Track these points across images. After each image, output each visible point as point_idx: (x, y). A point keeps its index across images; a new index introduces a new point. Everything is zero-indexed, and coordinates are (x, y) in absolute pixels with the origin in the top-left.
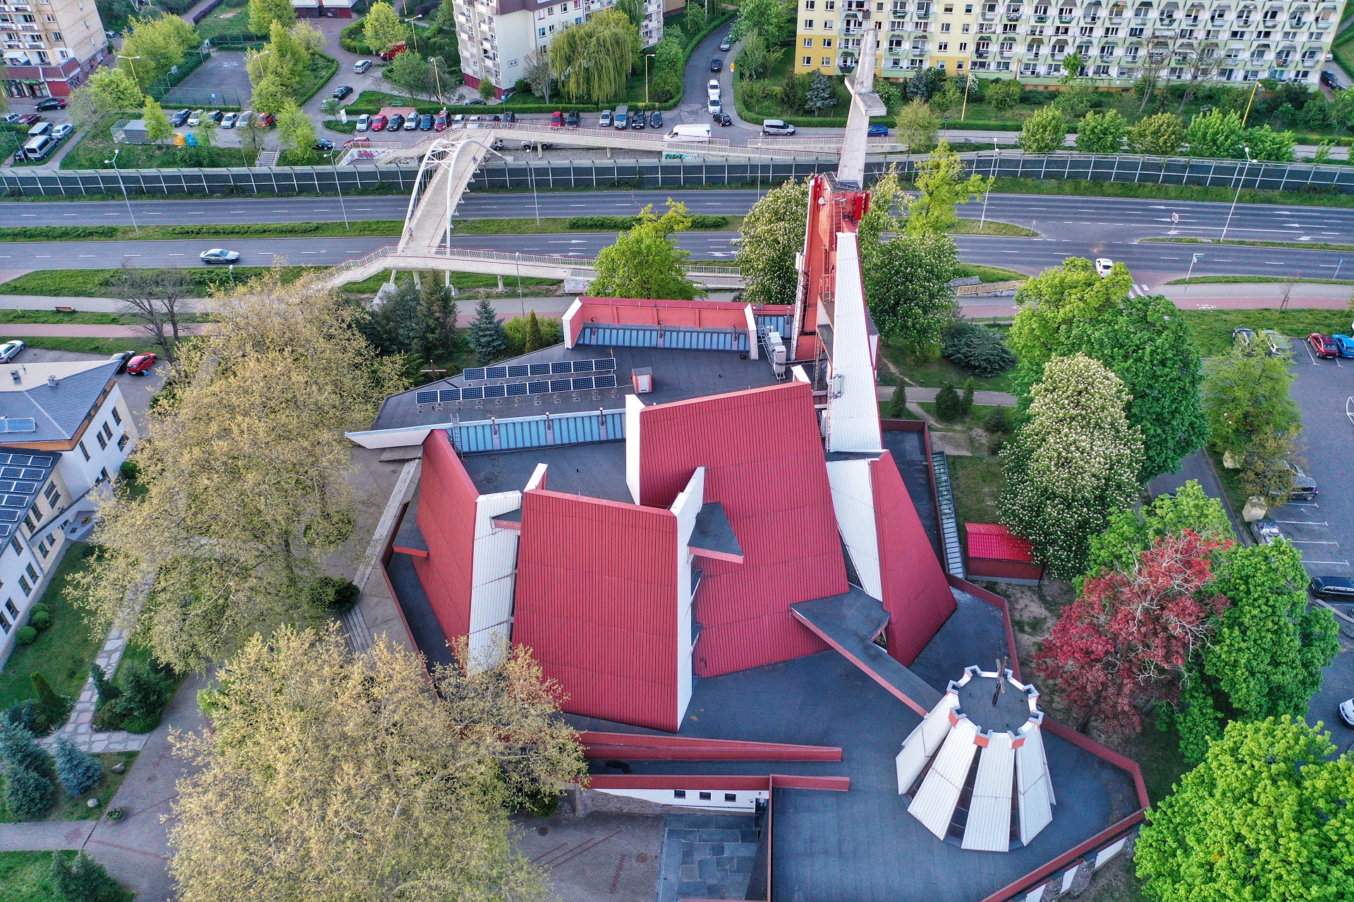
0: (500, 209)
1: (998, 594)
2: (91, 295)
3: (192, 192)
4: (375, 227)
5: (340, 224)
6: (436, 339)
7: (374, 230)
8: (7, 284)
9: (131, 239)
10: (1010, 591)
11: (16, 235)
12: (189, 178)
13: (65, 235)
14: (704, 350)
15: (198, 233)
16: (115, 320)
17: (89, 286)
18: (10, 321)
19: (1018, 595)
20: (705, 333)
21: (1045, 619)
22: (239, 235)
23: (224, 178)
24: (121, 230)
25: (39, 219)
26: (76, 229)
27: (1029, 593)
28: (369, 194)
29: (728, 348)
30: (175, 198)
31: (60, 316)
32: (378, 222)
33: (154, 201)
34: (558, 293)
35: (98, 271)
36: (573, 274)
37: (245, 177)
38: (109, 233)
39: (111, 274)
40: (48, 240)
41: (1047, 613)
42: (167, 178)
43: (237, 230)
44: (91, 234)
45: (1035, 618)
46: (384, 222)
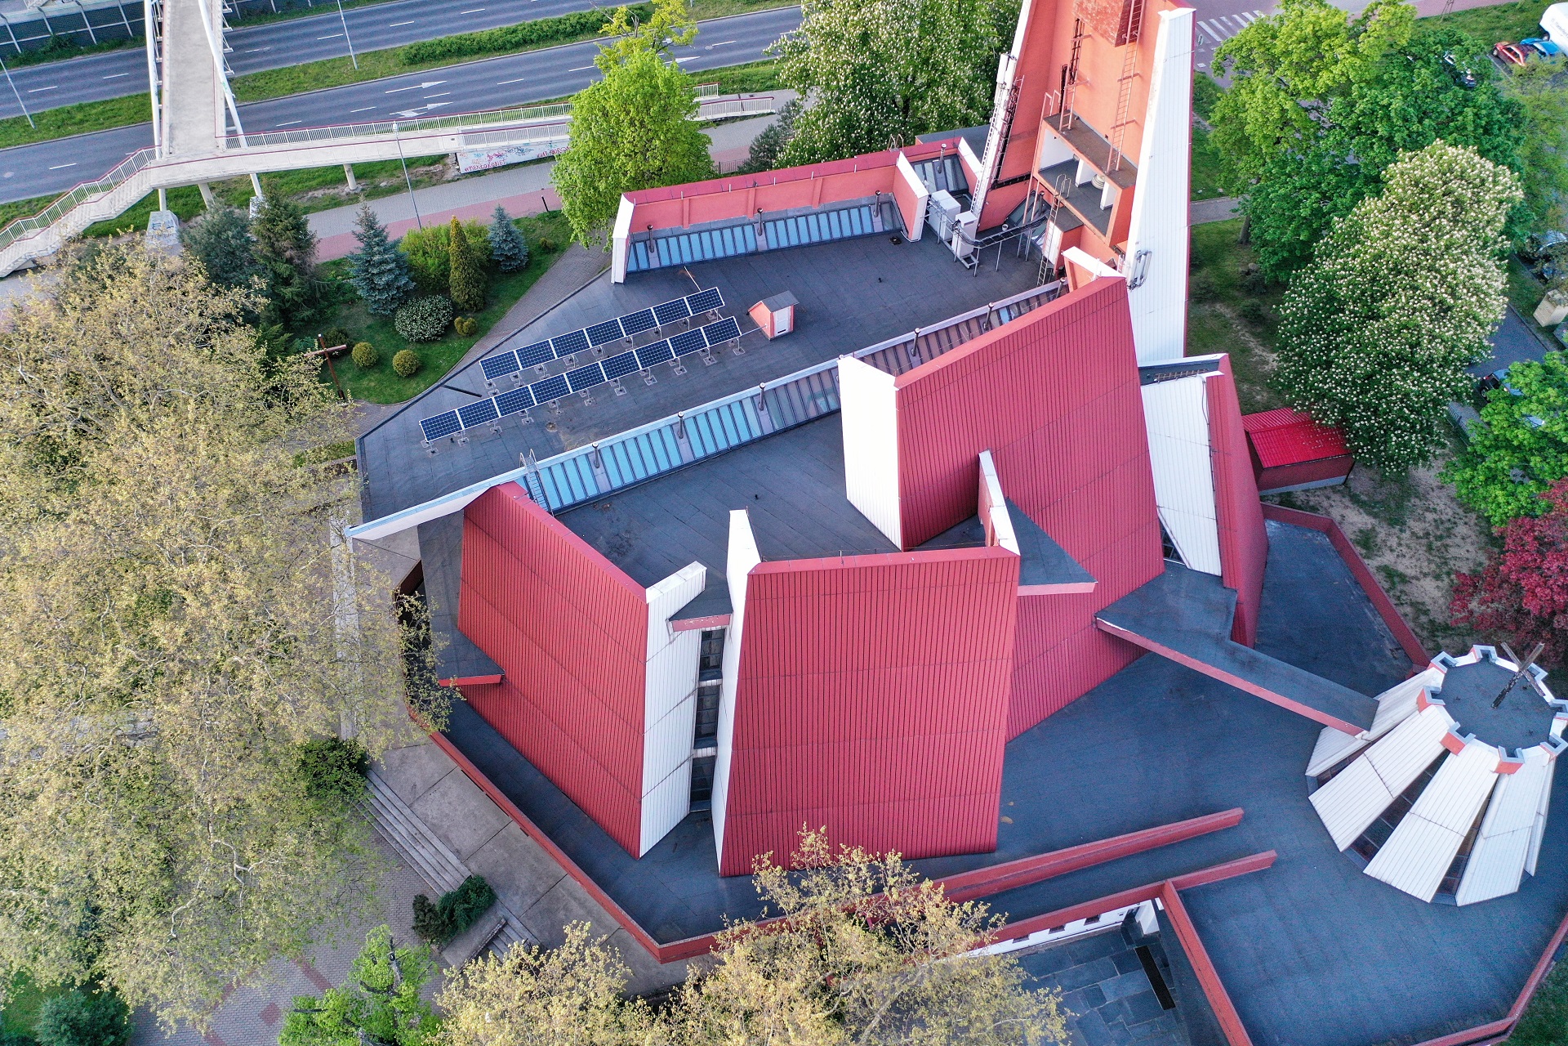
0: (279, 51)
1: (1300, 508)
4: (79, 116)
5: (16, 121)
6: (298, 294)
7: (82, 122)
10: (1313, 501)
14: (832, 241)
19: (1325, 504)
20: (827, 213)
21: (1373, 529)
27: (1336, 497)
28: (40, 61)
29: (868, 230)
32: (81, 108)
34: (450, 174)
36: (468, 142)
41: (1373, 521)
45: (1361, 531)
46: (92, 106)
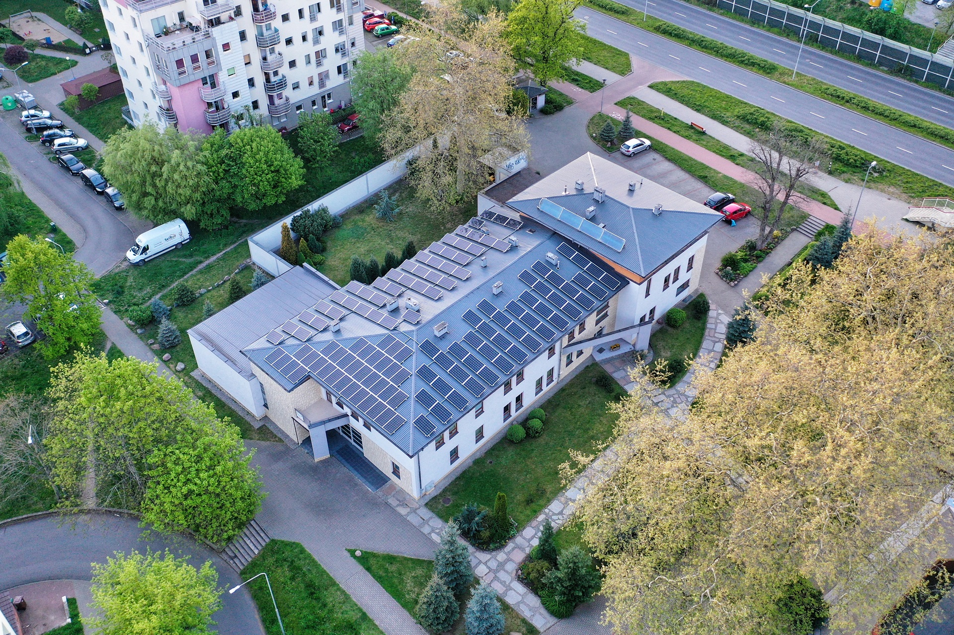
2: (724, 122)
3: (861, 57)
8: (665, 84)
9: (785, 83)
11: (693, 41)
12: (865, 43)
13: (732, 56)
15: (847, 102)
16: (733, 157)
17: (728, 114)
18: (651, 119)
22: (887, 120)
23: (901, 55)
24: (780, 71)
25: (718, 33)
26: (744, 55)
30: (842, 57)
31: (691, 132)
33: (823, 53)
35: (742, 103)
37: (923, 62)
38: (768, 69)
39: (752, 110)
40: (716, 56)
42: (847, 36)
43: (886, 113)
44: (753, 64)
